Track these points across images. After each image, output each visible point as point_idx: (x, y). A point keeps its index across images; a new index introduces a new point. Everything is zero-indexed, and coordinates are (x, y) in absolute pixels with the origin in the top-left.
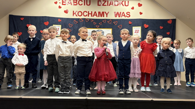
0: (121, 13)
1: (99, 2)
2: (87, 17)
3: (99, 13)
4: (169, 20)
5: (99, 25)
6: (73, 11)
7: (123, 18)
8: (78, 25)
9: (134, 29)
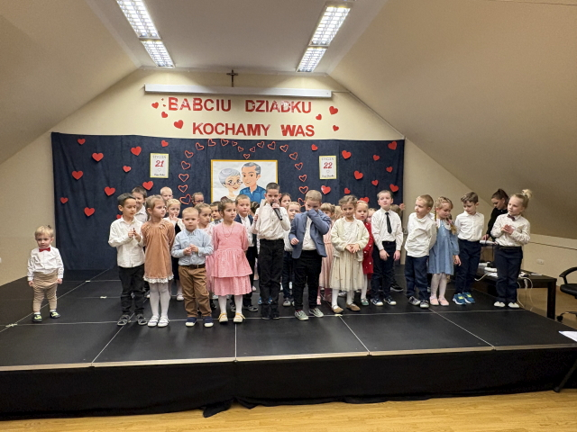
0: (294, 126)
1: (249, 104)
2: (223, 137)
3: (250, 126)
4: (391, 142)
5: (249, 152)
6: (194, 124)
7: (300, 137)
8: (204, 152)
9: (323, 160)
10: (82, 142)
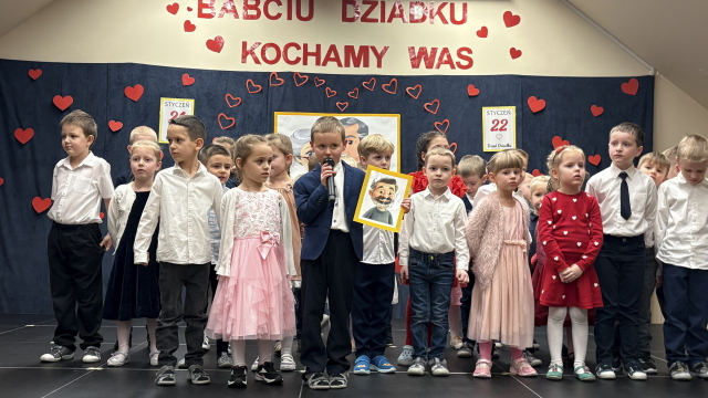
1: (349, 7)
2: (299, 68)
3: (349, 50)
5: (348, 99)
8: (262, 97)
10: (35, 74)
